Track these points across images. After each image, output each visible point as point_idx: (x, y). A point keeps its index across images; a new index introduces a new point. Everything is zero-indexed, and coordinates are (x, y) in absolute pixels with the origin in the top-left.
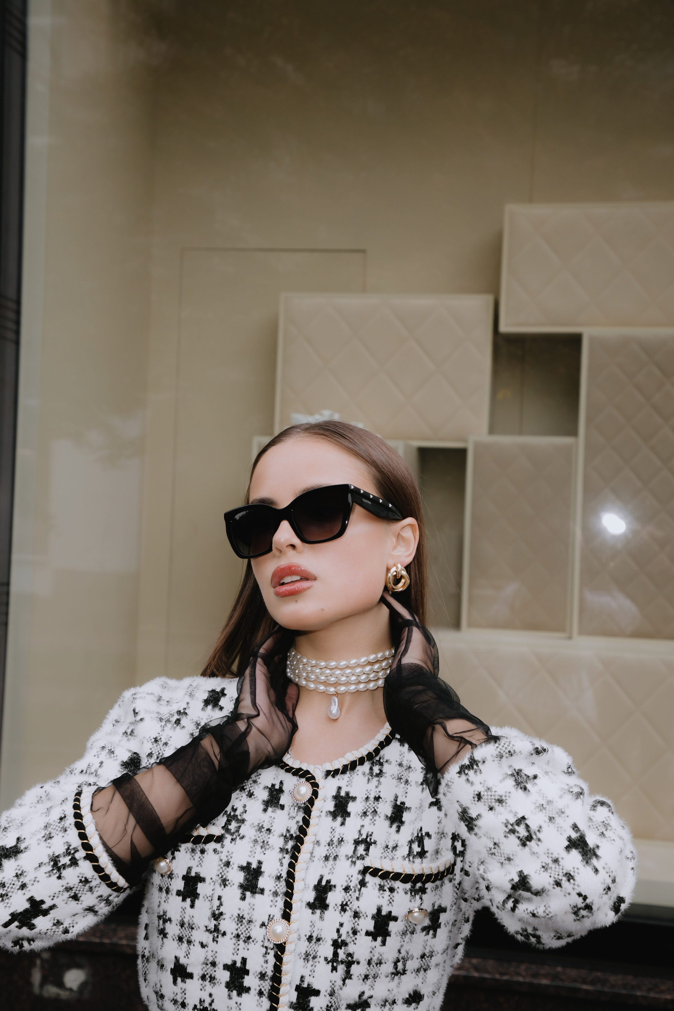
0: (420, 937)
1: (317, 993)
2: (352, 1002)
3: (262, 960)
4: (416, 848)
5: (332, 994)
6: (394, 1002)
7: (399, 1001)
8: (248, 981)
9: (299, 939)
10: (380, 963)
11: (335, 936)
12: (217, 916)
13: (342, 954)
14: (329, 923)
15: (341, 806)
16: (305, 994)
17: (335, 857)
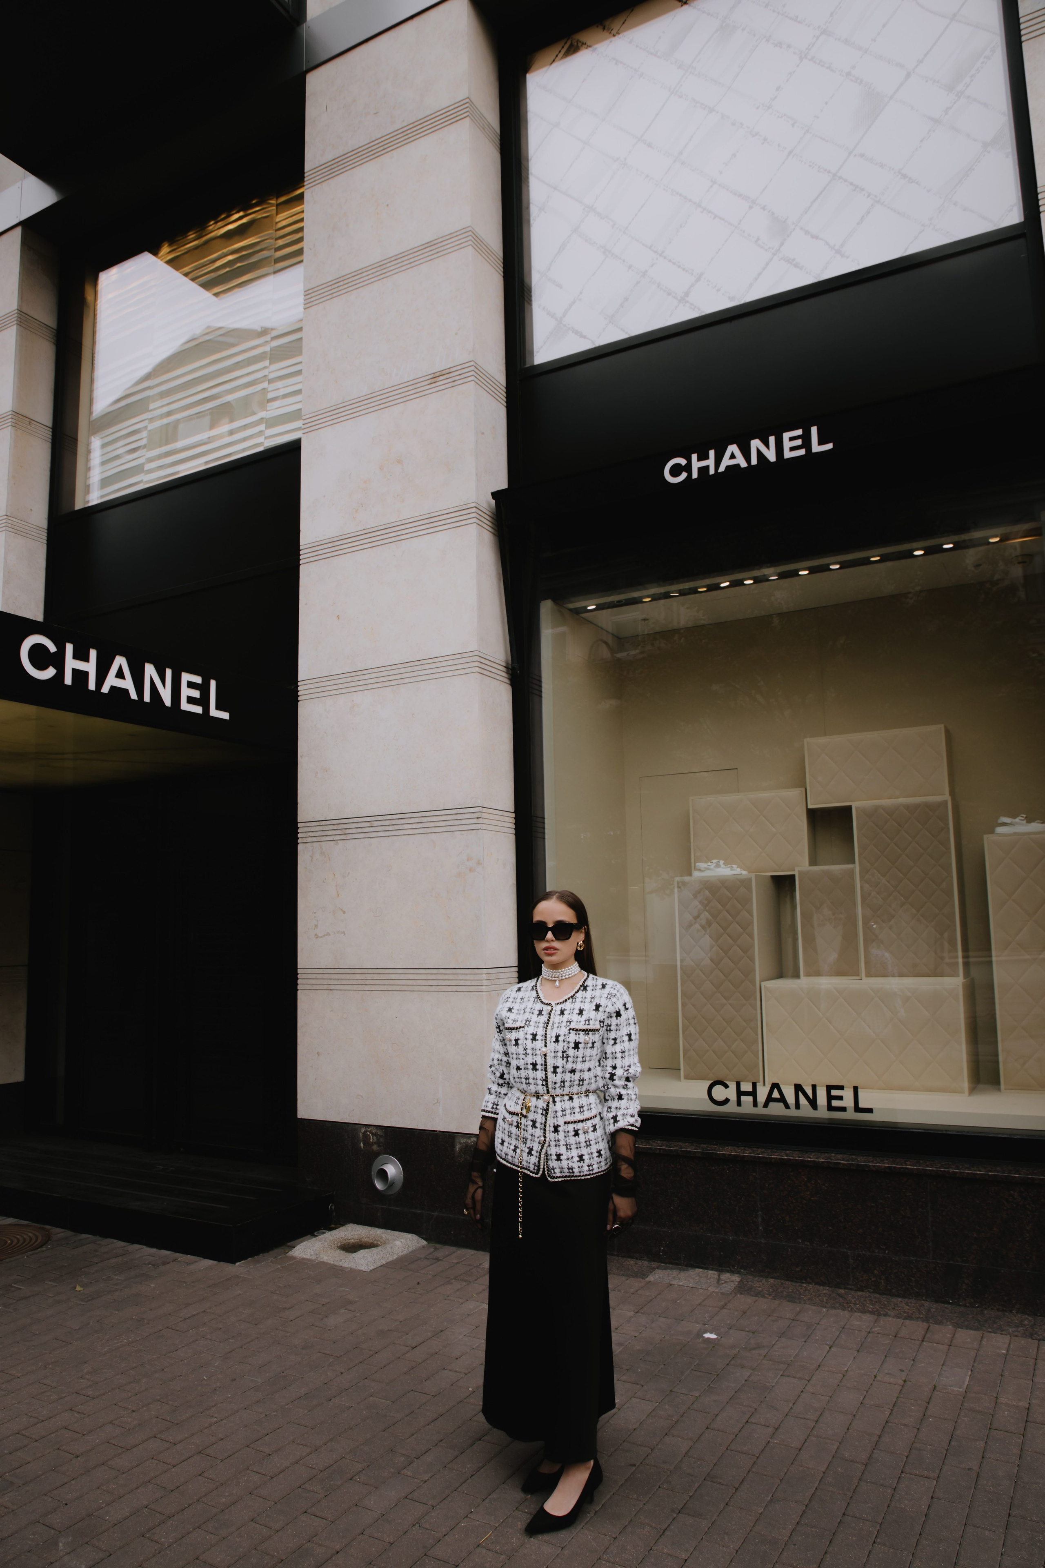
0: (589, 1050)
1: (558, 1067)
2: (570, 1070)
3: (541, 1060)
4: (587, 1023)
5: (563, 1067)
6: (584, 1071)
8: (537, 1067)
9: (551, 1053)
10: (577, 1057)
11: (563, 1049)
12: (525, 1050)
13: (565, 1054)
14: (561, 1046)
15: (562, 1012)
16: (555, 1068)
17: (561, 1027)
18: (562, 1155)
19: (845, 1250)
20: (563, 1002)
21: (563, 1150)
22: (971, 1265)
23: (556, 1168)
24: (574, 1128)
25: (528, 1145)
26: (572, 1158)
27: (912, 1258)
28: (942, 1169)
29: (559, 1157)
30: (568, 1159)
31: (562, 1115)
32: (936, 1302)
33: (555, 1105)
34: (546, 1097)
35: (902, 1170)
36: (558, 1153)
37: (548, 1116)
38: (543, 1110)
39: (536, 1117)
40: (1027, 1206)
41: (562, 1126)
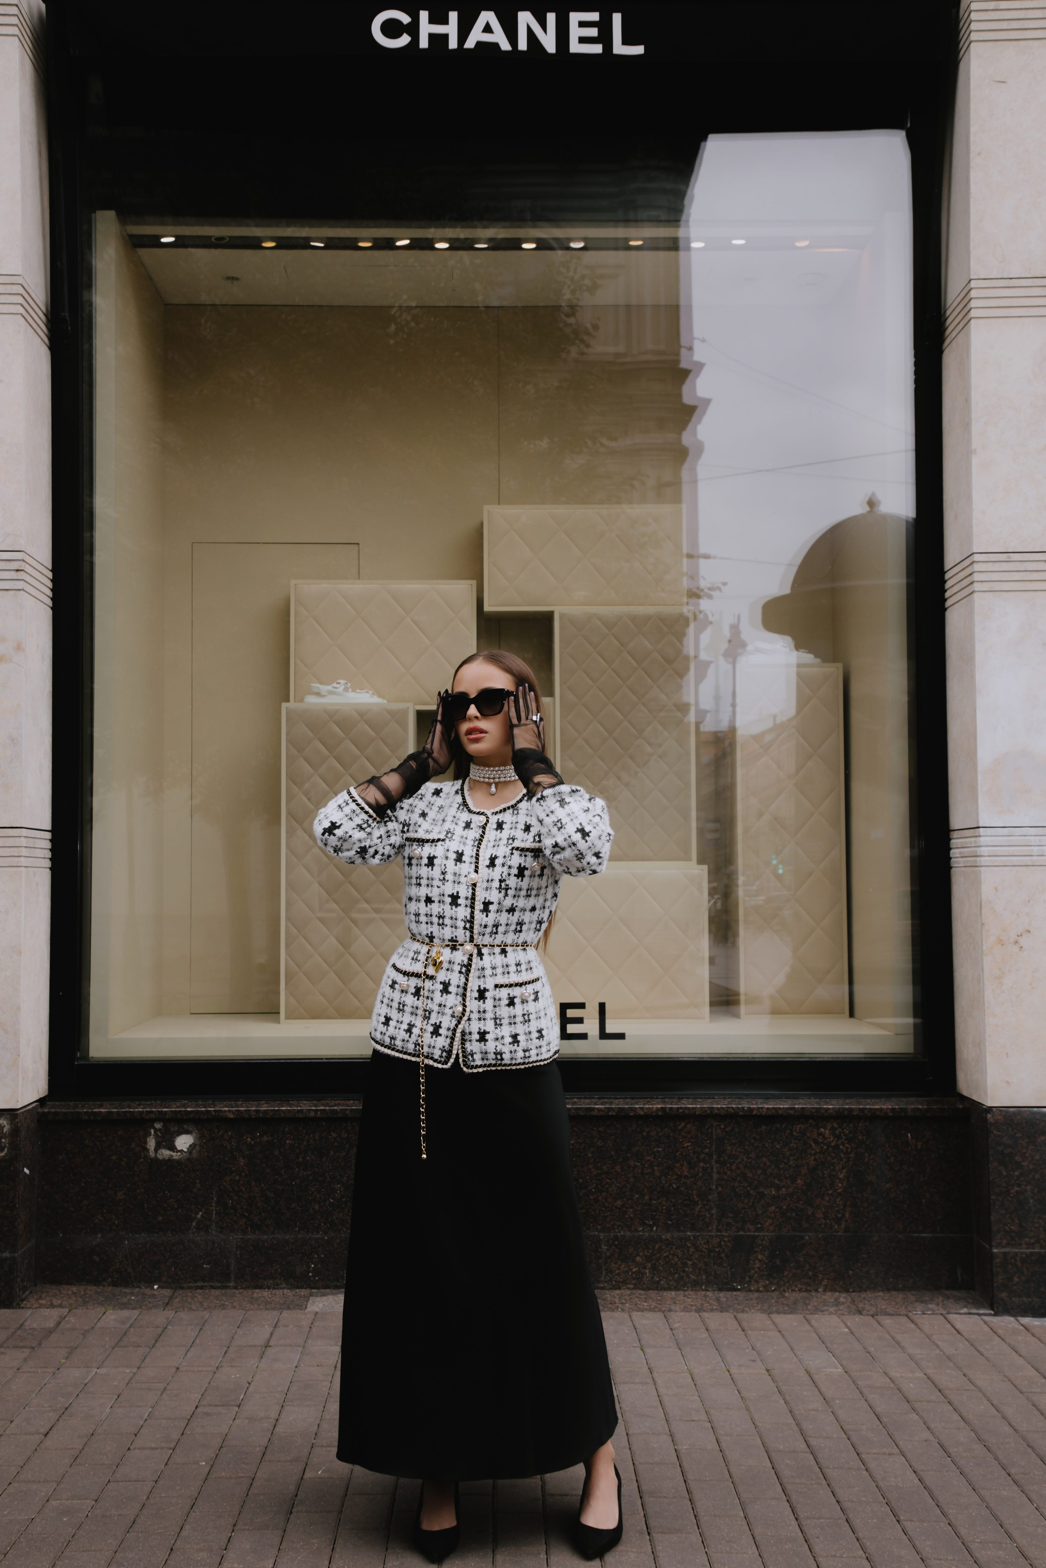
1: (492, 903)
2: (508, 909)
3: (466, 891)
4: (537, 840)
5: (499, 904)
7: (528, 910)
8: (459, 901)
9: (483, 882)
10: (520, 890)
11: (500, 878)
12: (443, 873)
13: (503, 884)
14: (497, 873)
15: (500, 826)
16: (487, 905)
17: (498, 846)
18: (489, 1033)
19: (596, 1233)
20: (501, 811)
21: (489, 1026)
22: (768, 1234)
23: (475, 1053)
24: (509, 994)
25: (432, 1021)
26: (503, 1037)
27: (688, 1233)
28: (734, 1106)
29: (483, 1036)
30: (497, 1039)
31: (491, 974)
32: (720, 1290)
33: (481, 959)
34: (469, 947)
35: (681, 1111)
36: (482, 1031)
37: (471, 975)
38: (463, 966)
39: (449, 977)
40: (841, 1147)
41: (491, 990)
